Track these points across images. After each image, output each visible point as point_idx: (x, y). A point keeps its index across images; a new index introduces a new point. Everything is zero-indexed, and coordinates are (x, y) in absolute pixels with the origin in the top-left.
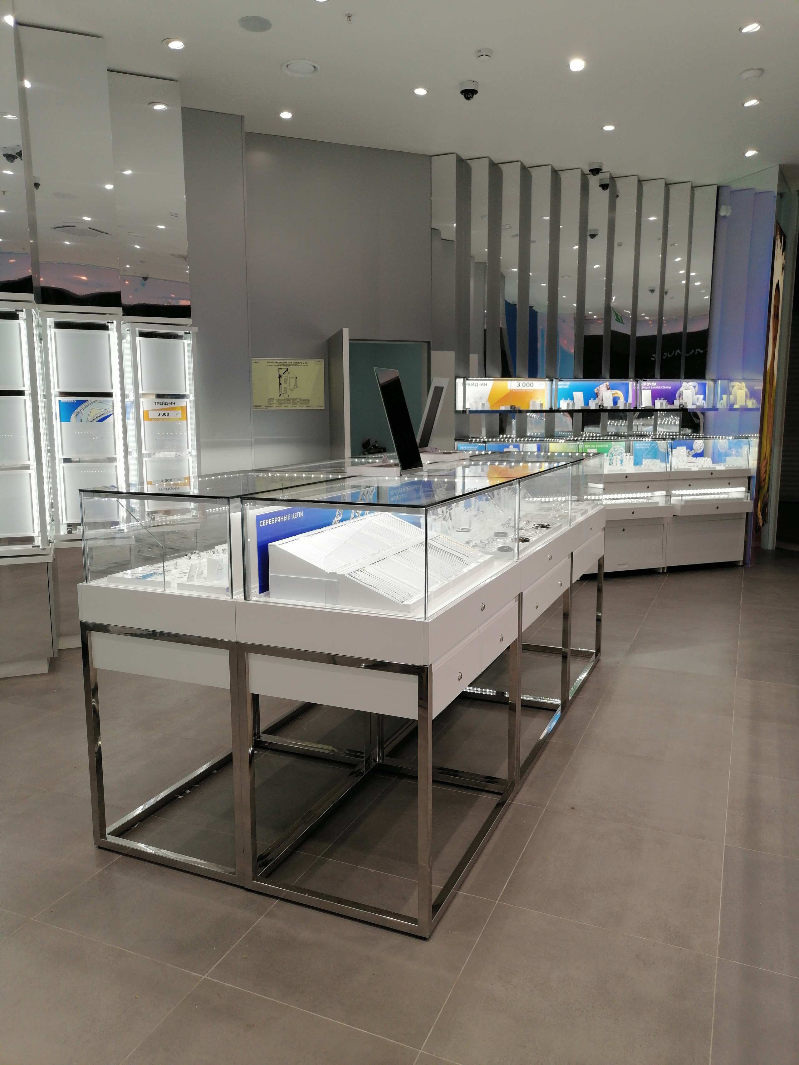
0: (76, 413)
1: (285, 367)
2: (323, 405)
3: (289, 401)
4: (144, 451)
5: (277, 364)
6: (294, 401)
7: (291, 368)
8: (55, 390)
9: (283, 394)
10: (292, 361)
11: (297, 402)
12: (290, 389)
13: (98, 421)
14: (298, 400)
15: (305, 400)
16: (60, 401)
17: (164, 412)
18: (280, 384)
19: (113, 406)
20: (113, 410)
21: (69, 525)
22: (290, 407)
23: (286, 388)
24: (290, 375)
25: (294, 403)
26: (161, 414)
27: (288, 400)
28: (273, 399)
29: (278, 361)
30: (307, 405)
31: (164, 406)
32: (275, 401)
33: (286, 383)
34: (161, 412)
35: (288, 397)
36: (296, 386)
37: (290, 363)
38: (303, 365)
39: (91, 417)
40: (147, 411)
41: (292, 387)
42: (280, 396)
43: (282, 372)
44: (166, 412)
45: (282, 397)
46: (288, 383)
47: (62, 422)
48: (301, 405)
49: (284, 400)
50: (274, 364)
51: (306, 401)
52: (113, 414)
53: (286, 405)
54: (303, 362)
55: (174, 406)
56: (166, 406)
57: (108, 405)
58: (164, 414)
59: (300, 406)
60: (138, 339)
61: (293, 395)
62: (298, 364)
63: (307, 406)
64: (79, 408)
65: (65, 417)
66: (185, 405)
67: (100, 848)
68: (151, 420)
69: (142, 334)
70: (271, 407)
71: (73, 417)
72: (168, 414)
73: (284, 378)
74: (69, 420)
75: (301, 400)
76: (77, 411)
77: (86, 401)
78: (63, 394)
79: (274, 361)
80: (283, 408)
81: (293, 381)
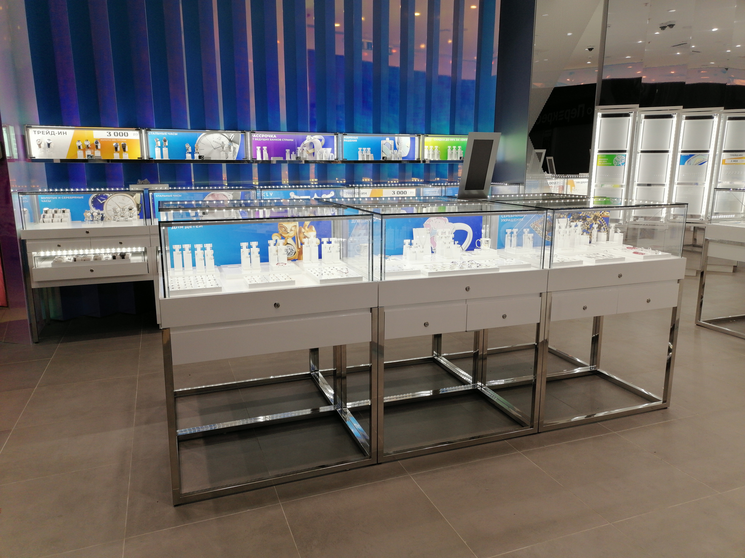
0: (688, 161)
4: (719, 181)
8: (680, 149)
13: (699, 165)
16: (681, 155)
19: (708, 157)
20: (708, 159)
31: (735, 157)
34: (733, 160)
39: (696, 163)
40: (725, 160)
44: (736, 160)
47: (680, 165)
52: (708, 161)
55: (741, 156)
56: (737, 157)
57: (706, 156)
60: (727, 121)
64: (690, 158)
65: (682, 162)
67: (697, 325)
68: (726, 164)
69: (730, 119)
71: (686, 162)
74: (684, 164)
76: (689, 160)
77: (694, 155)
78: (683, 152)
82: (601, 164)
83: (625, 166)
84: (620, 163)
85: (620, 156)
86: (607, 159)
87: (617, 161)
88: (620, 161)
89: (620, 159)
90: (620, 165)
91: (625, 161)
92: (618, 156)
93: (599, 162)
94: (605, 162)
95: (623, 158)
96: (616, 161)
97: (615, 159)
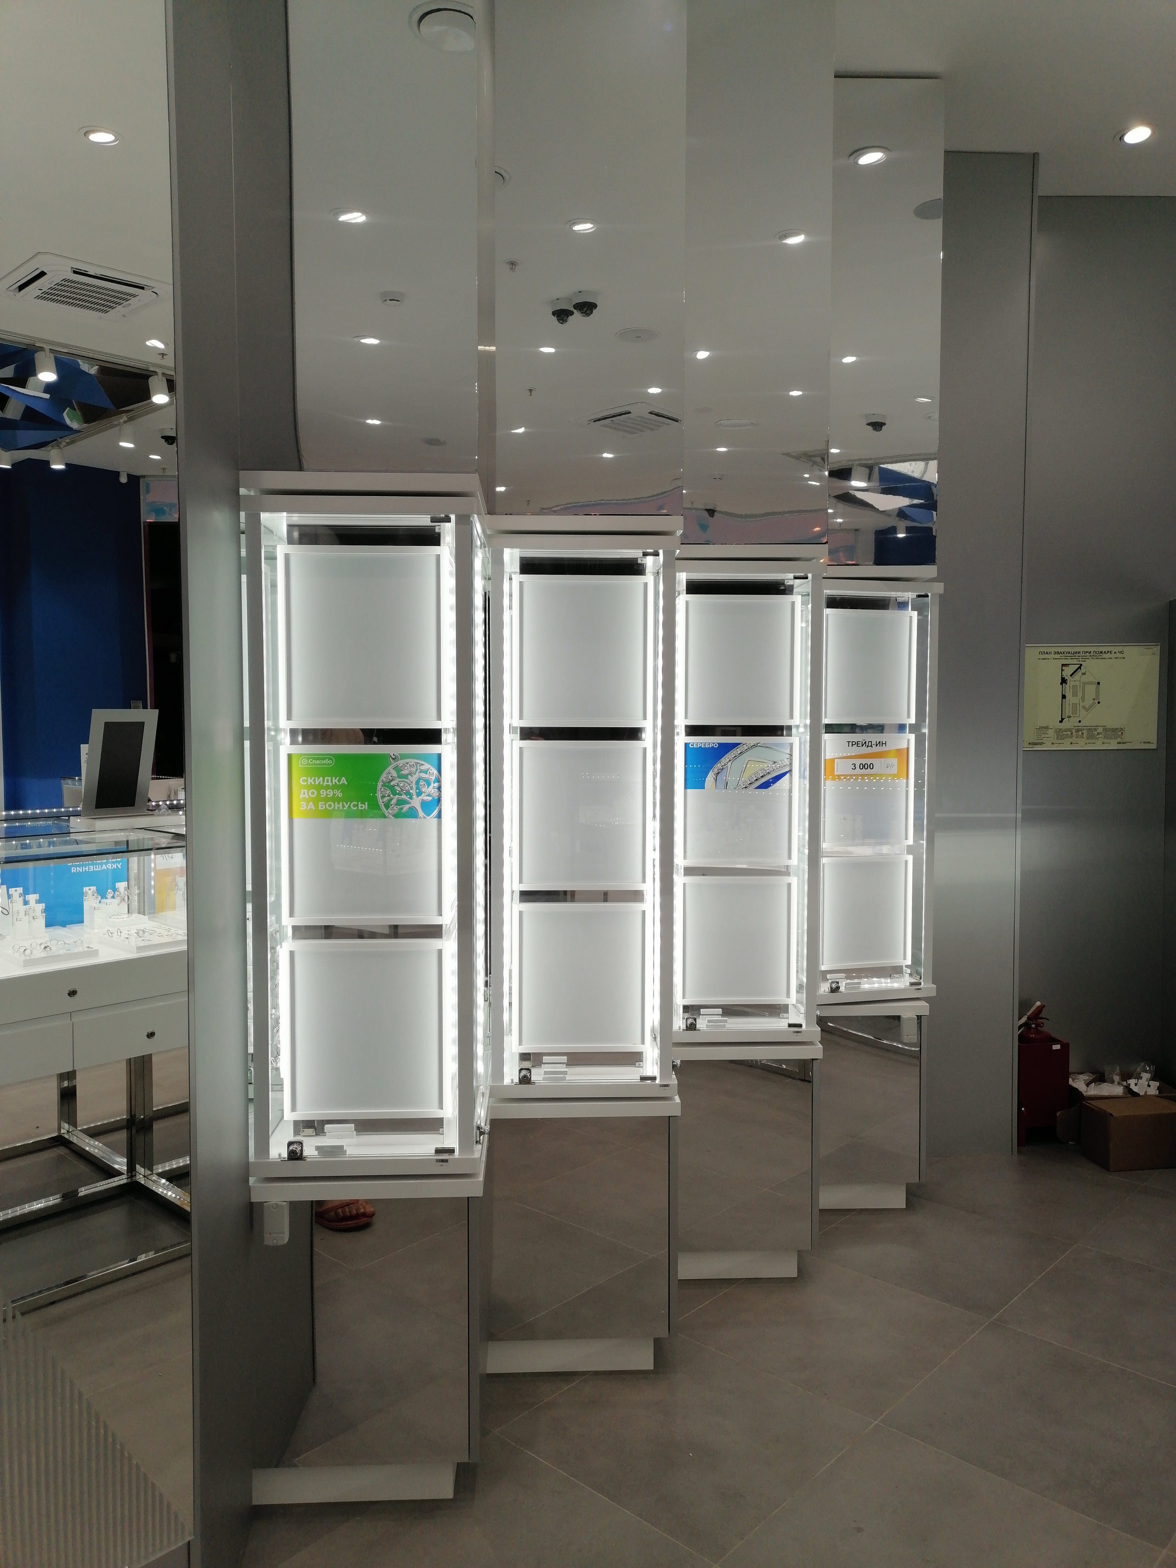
0: (716, 770)
1: (1075, 662)
2: (1155, 741)
3: (1080, 733)
5: (1058, 656)
6: (1092, 733)
7: (1090, 665)
8: (681, 722)
9: (1069, 717)
10: (1092, 649)
11: (1098, 734)
12: (1084, 707)
13: (759, 787)
14: (1100, 730)
15: (1114, 730)
16: (686, 745)
17: (864, 761)
18: (1064, 697)
19: (791, 755)
20: (791, 764)
21: (686, 1008)
22: (1081, 745)
23: (1074, 705)
24: (1085, 679)
25: (1090, 737)
26: (857, 766)
27: (1077, 731)
28: (1047, 728)
29: (1060, 649)
30: (1119, 740)
31: (864, 750)
32: (1051, 733)
33: (1075, 694)
34: (858, 762)
35: (1080, 724)
36: (1096, 701)
37: (1086, 652)
38: (1113, 655)
39: (745, 779)
40: (833, 760)
41: (1088, 702)
42: (1061, 722)
43: (1068, 671)
44: (868, 761)
45: (1066, 724)
46: (1080, 694)
47: (689, 791)
48: (1106, 741)
49: (1070, 730)
50: (1052, 656)
51: (1116, 732)
52: (790, 771)
53: (1074, 740)
54: (1114, 649)
55: (883, 748)
56: (869, 750)
57: (780, 752)
58: (864, 766)
59: (1103, 743)
60: (827, 612)
61: (1089, 720)
62: (1104, 656)
63: (1119, 743)
64: (723, 759)
65: (695, 781)
66: (906, 747)
68: (838, 777)
69: (836, 603)
70: (1041, 744)
71: (710, 778)
72: (871, 766)
73: (1072, 683)
74: (702, 786)
75: (1106, 730)
76: (719, 766)
77: (739, 744)
78: (693, 730)
79: (1052, 650)
80: (1066, 746)
81: (1091, 690)
82: (311, 806)
83: (439, 816)
84: (416, 802)
85: (412, 761)
86: (344, 780)
87: (395, 794)
88: (414, 792)
89: (413, 779)
90: (412, 814)
91: (439, 788)
92: (401, 763)
93: (300, 795)
94: (334, 799)
95: (426, 772)
96: (392, 788)
97: (383, 777)
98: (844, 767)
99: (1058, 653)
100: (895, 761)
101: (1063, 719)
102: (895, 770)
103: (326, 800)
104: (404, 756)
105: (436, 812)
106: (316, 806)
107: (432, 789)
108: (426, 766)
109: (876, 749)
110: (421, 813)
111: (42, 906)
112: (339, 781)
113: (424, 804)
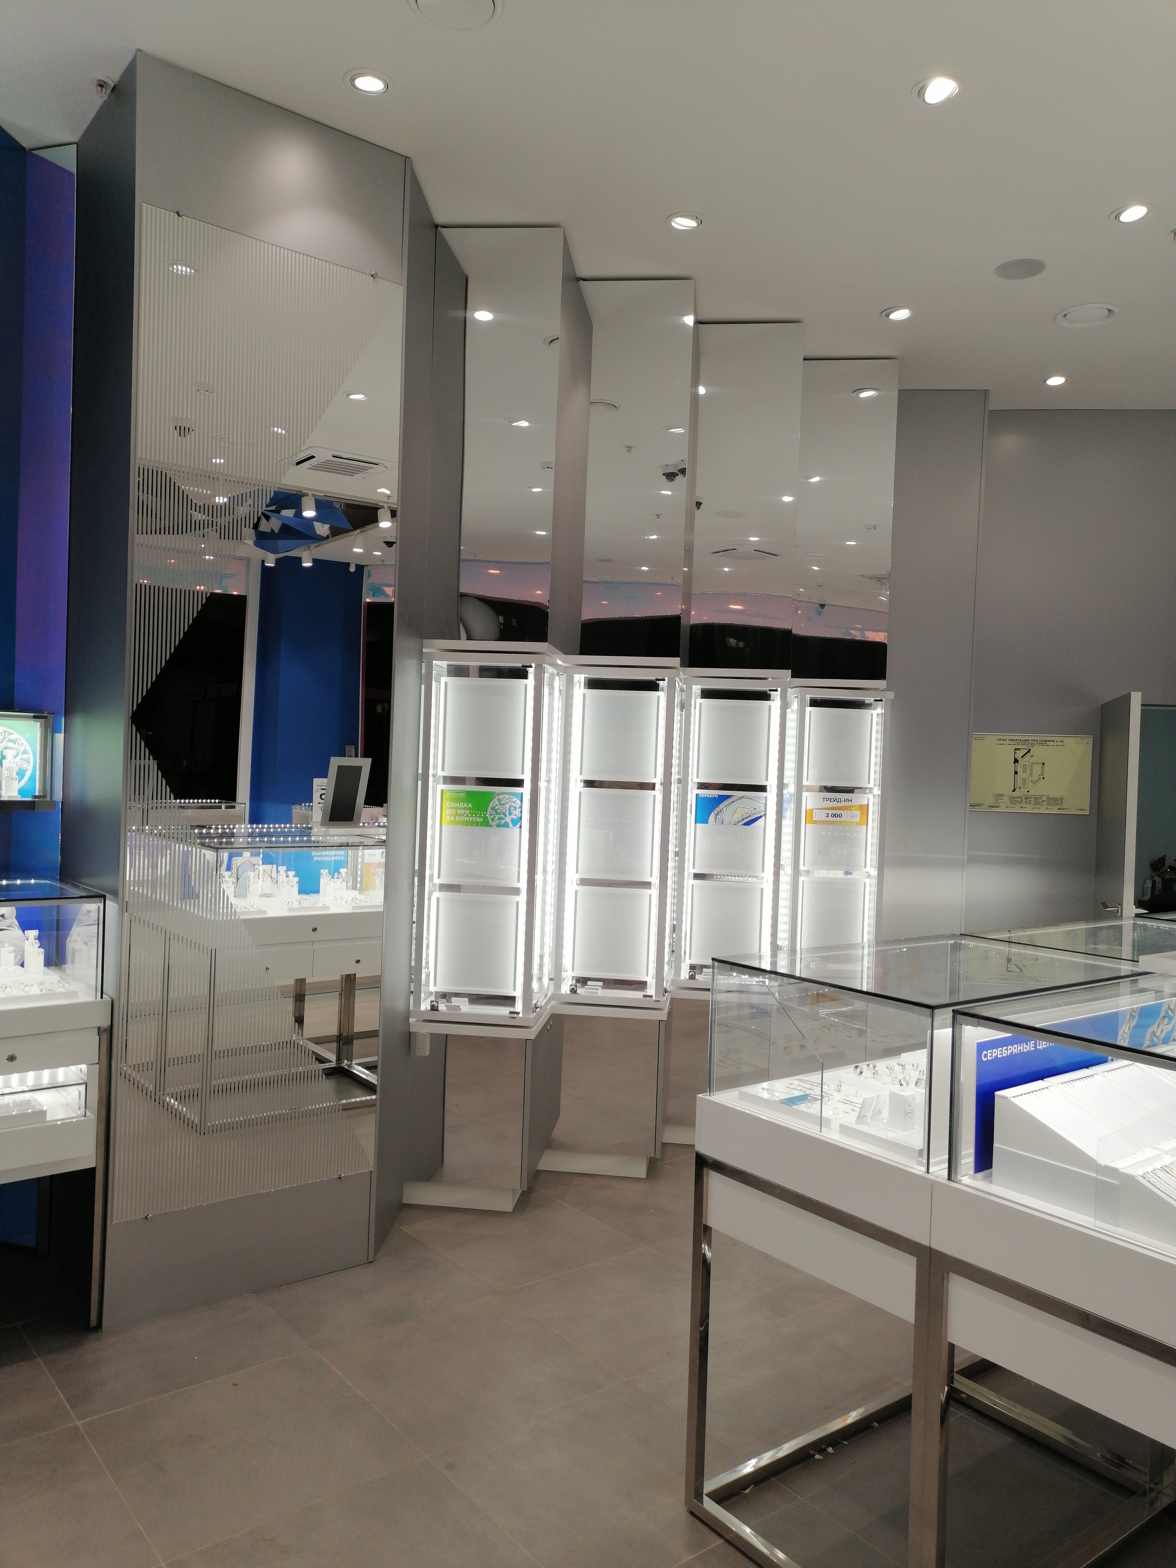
0: (716, 812)
1: (1025, 747)
2: (1087, 807)
3: (1029, 800)
4: (802, 868)
5: (1012, 742)
6: (1037, 800)
7: (1036, 750)
8: (693, 780)
9: (1020, 788)
10: (1038, 738)
11: (1043, 802)
12: (1031, 781)
13: (745, 824)
14: (1044, 798)
15: (1055, 799)
16: (697, 795)
17: (835, 812)
18: (1016, 773)
19: (766, 805)
20: (766, 810)
21: (692, 967)
22: (1029, 809)
23: (1024, 780)
24: (1033, 760)
25: (1037, 803)
26: (830, 815)
27: (1026, 798)
28: (1003, 795)
29: (1013, 738)
30: (1059, 806)
31: (835, 804)
32: (1005, 799)
33: (1024, 771)
34: (830, 812)
35: (1027, 793)
36: (1042, 777)
37: (1034, 740)
38: (1055, 743)
39: (735, 818)
40: (812, 810)
41: (1035, 777)
42: (1013, 791)
43: (1019, 754)
44: (838, 812)
45: (1017, 793)
46: (1029, 771)
47: (698, 824)
48: (1048, 807)
49: (1021, 798)
50: (1008, 742)
51: (1056, 801)
52: (765, 815)
53: (1023, 805)
54: (1056, 739)
55: (850, 804)
56: (839, 805)
57: (757, 801)
58: (835, 816)
59: (1047, 808)
60: (809, 709)
61: (1035, 791)
62: (1048, 743)
63: (1059, 809)
64: (721, 805)
65: (702, 817)
66: (866, 803)
68: (815, 822)
69: (815, 703)
70: (998, 807)
71: (712, 816)
72: (840, 816)
73: (1023, 763)
74: (706, 821)
75: (1049, 798)
76: (718, 809)
77: (731, 796)
78: (702, 786)
79: (1008, 738)
80: (1017, 809)
81: (1037, 769)
82: (452, 818)
83: (521, 827)
84: (508, 819)
85: (507, 796)
86: (470, 805)
87: (497, 813)
88: (507, 813)
89: (508, 806)
90: (506, 825)
91: (521, 812)
92: (501, 797)
93: (447, 812)
94: (465, 815)
95: (514, 802)
96: (496, 811)
97: (491, 804)
98: (819, 816)
99: (1012, 740)
100: (858, 813)
101: (1015, 789)
102: (858, 819)
103: (460, 815)
104: (503, 793)
105: (518, 825)
106: (455, 819)
107: (517, 812)
108: (515, 799)
109: (843, 804)
110: (511, 825)
111: (297, 879)
112: (468, 805)
113: (512, 820)
